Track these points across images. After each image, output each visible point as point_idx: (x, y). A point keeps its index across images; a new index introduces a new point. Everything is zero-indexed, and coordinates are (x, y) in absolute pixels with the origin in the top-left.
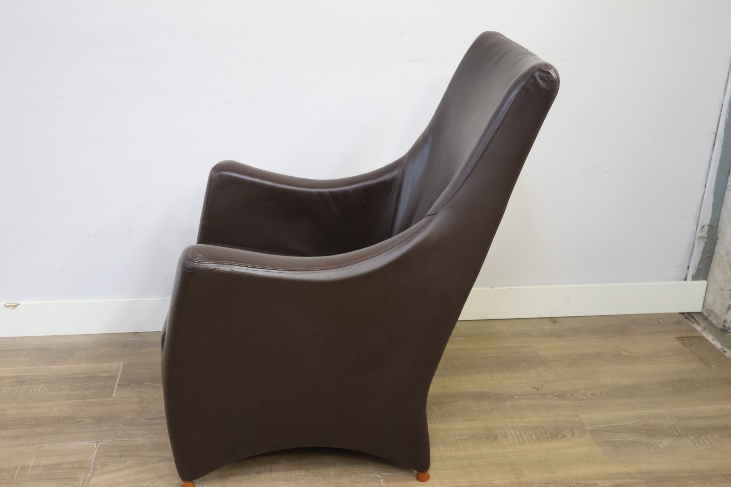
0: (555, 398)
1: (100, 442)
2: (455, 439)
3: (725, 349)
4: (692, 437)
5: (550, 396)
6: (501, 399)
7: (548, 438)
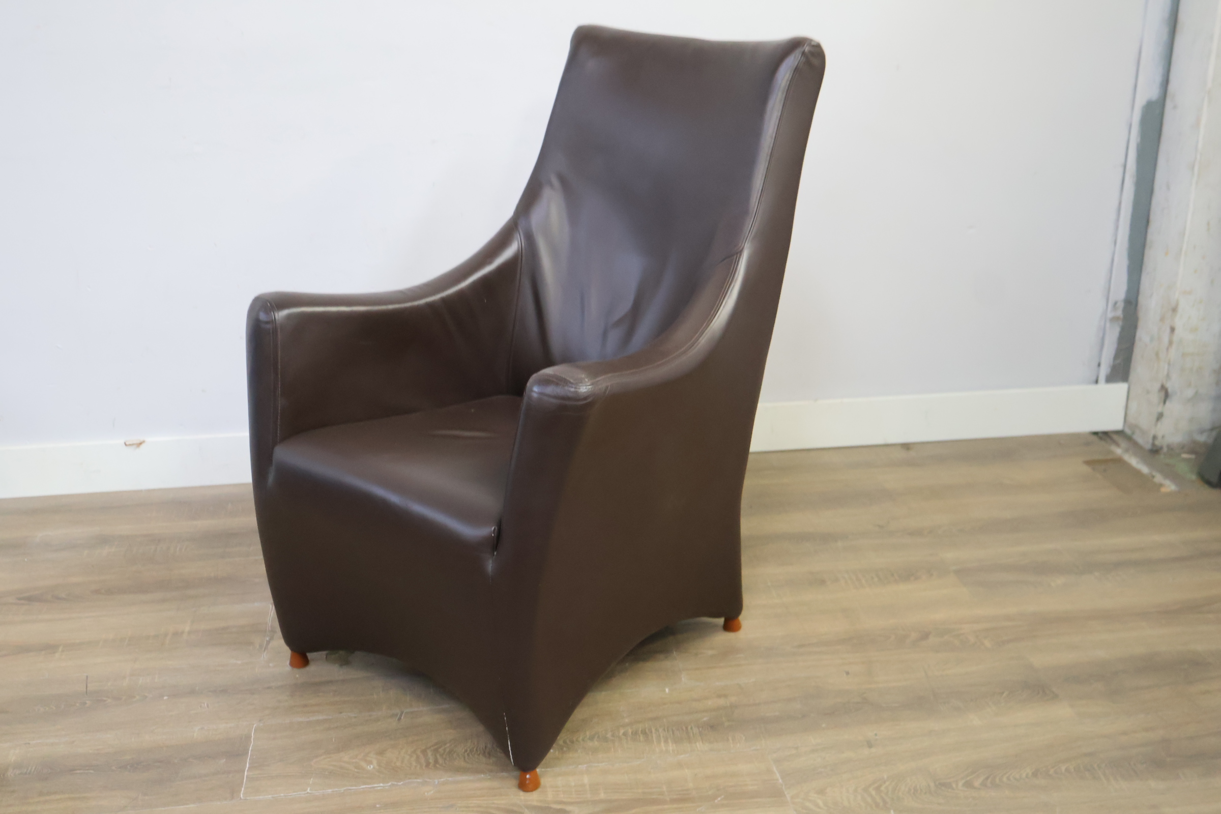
0: (905, 536)
4: (1097, 574)
5: (899, 534)
6: (830, 539)
7: (896, 581)
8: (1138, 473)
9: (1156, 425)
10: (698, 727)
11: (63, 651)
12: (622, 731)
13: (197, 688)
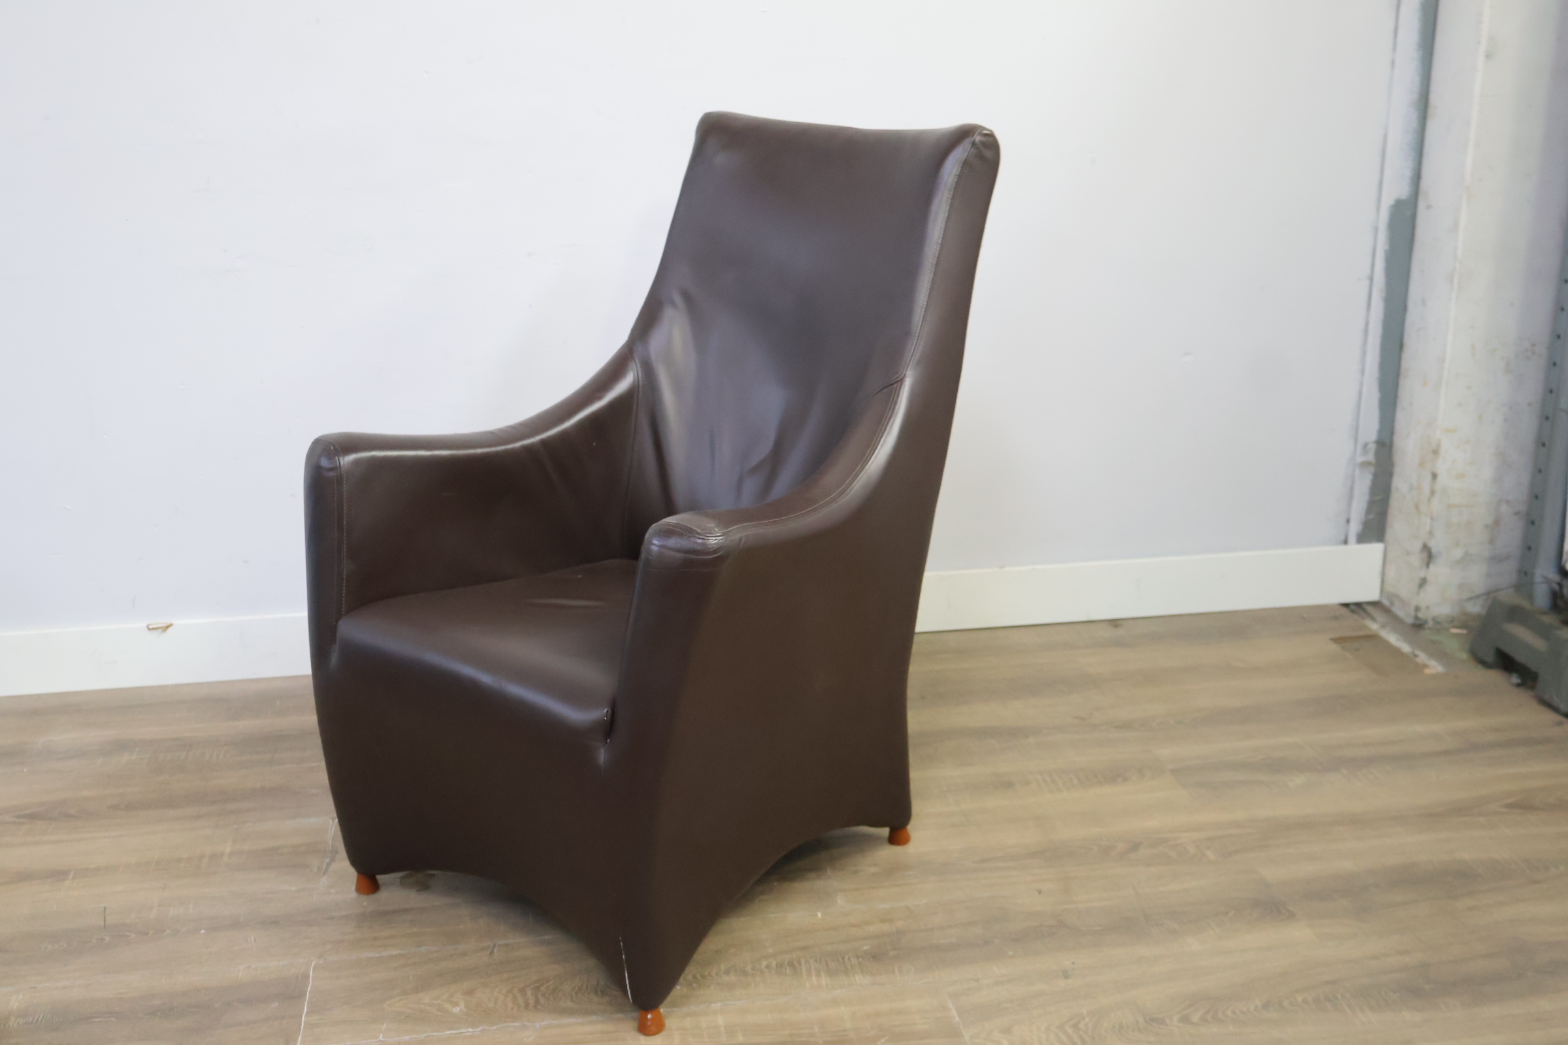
0: (1111, 729)
3: (1417, 652)
4: (1345, 771)
5: (1104, 728)
6: (1019, 734)
7: (1100, 782)
8: (1397, 652)
9: (1418, 593)
10: (858, 957)
11: (74, 878)
12: (764, 963)
13: (242, 920)
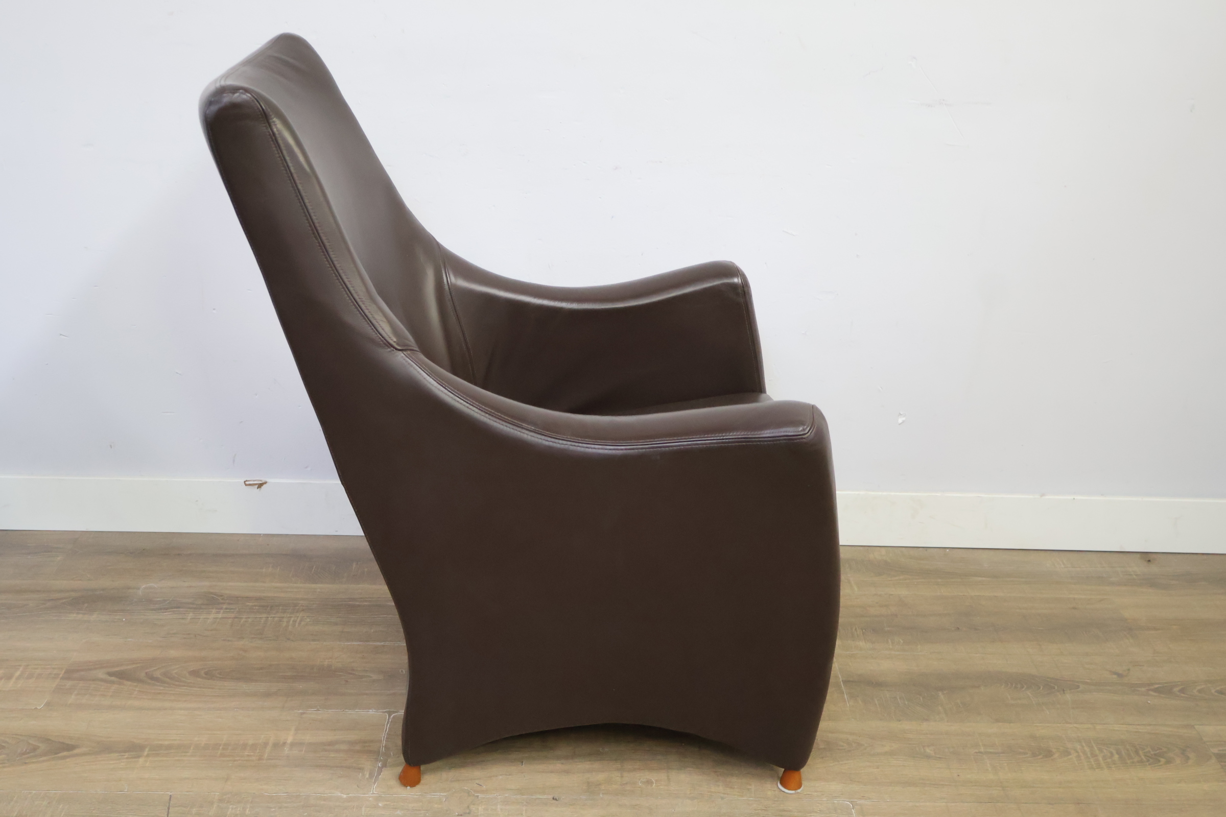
0: (1151, 693)
1: (394, 712)
2: (977, 751)
5: (1143, 689)
6: (1056, 688)
7: (1141, 762)
